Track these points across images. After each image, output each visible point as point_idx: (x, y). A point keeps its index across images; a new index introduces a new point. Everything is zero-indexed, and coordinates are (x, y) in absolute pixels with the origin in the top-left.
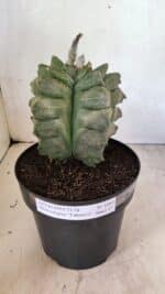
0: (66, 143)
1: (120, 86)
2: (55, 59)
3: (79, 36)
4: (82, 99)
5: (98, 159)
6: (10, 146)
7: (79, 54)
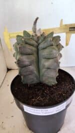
0: (36, 77)
1: (60, 42)
2: (25, 32)
3: (37, 19)
4: (43, 54)
5: (54, 82)
6: (7, 72)
7: (38, 28)
